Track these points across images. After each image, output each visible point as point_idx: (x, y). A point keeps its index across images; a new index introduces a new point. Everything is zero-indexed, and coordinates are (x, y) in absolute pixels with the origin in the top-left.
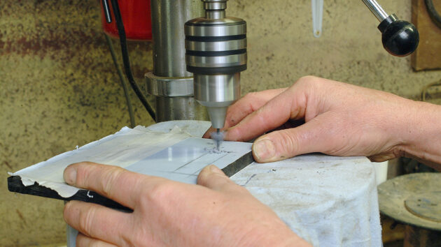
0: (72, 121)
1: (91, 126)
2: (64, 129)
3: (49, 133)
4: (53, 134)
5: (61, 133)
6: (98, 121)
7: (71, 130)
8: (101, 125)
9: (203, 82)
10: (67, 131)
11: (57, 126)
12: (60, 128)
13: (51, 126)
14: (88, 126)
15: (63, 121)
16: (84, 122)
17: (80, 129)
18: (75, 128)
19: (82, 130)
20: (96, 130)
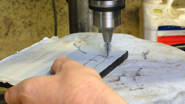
0: (16, 4)
1: (29, 7)
2: (11, 8)
3: (2, 11)
4: (5, 11)
5: (10, 11)
6: (33, 4)
7: (16, 9)
8: (35, 6)
9: (99, 16)
10: (14, 10)
11: (7, 6)
12: (9, 8)
13: (4, 7)
14: (26, 7)
15: (11, 3)
16: (24, 4)
17: (21, 8)
18: (19, 8)
19: (23, 9)
20: (31, 9)
